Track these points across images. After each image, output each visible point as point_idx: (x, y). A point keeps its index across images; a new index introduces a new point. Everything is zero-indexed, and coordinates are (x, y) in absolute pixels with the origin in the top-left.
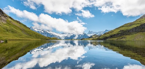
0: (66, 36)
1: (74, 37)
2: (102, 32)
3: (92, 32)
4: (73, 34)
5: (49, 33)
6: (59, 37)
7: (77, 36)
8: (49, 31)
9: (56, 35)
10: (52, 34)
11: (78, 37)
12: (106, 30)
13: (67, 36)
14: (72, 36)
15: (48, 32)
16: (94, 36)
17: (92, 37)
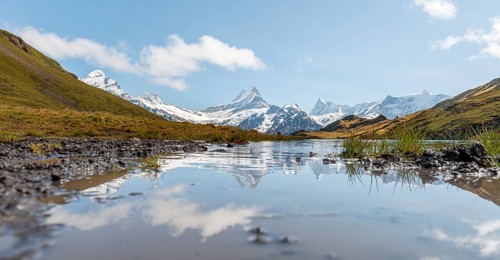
0: (221, 120)
1: (257, 126)
2: (370, 105)
3: (329, 103)
4: (249, 114)
5: (153, 107)
6: (192, 122)
7: (269, 122)
8: (149, 99)
10: (161, 111)
11: (273, 126)
12: (389, 97)
13: (225, 122)
15: (148, 104)
16: (348, 124)
17: (341, 127)
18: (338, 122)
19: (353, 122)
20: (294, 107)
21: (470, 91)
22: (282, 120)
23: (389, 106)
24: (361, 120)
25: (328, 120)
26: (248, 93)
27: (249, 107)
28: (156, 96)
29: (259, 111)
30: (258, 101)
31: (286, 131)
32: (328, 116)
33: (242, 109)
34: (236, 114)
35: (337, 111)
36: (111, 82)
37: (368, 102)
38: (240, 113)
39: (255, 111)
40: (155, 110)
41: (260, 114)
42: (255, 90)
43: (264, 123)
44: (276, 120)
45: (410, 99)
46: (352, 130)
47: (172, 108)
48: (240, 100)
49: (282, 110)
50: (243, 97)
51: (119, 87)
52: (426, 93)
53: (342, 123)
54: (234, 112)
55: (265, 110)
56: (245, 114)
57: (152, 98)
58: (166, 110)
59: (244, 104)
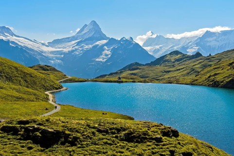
0: (66, 50)
1: (98, 56)
5: (5, 39)
6: (41, 53)
7: (108, 53)
9: (29, 46)
10: (13, 42)
14: (88, 51)
16: (173, 58)
17: (167, 61)
18: (165, 56)
19: (177, 57)
26: (90, 27)
30: (98, 35)
40: (8, 42)
41: (100, 45)
42: (95, 24)
43: (104, 53)
47: (22, 40)
48: (83, 33)
50: (86, 30)
54: (78, 43)
55: (105, 42)
58: (16, 42)
59: (87, 37)
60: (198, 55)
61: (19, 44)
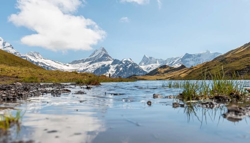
1: (105, 72)
2: (176, 59)
3: (151, 58)
4: (100, 65)
5: (36, 61)
7: (113, 70)
8: (33, 56)
9: (54, 66)
10: (42, 63)
11: (116, 72)
12: (187, 54)
13: (84, 70)
14: (98, 69)
15: (33, 59)
16: (163, 70)
17: (158, 73)
18: (156, 70)
19: (166, 69)
20: (129, 60)
21: (233, 50)
22: (121, 69)
23: (187, 59)
24: (171, 68)
25: (151, 68)
26: (100, 51)
27: (100, 60)
28: (38, 54)
29: (106, 63)
30: (105, 57)
31: (124, 76)
32: (150, 66)
33: (96, 62)
34: (91, 65)
35: (156, 63)
36: (7, 44)
37: (175, 57)
38: (94, 64)
39: (104, 63)
40: (37, 63)
41: (107, 64)
42: (104, 50)
43: (110, 70)
44: (117, 68)
45: (199, 55)
46: (165, 74)
47: (49, 61)
48: (94, 56)
49: (121, 62)
50: (96, 54)
51: (13, 48)
52: (208, 52)
53: (159, 70)
54: (90, 64)
55: (110, 62)
56: (98, 65)
57: (36, 55)
58: (44, 63)
59: (97, 58)
60: (183, 67)
61: (47, 64)
